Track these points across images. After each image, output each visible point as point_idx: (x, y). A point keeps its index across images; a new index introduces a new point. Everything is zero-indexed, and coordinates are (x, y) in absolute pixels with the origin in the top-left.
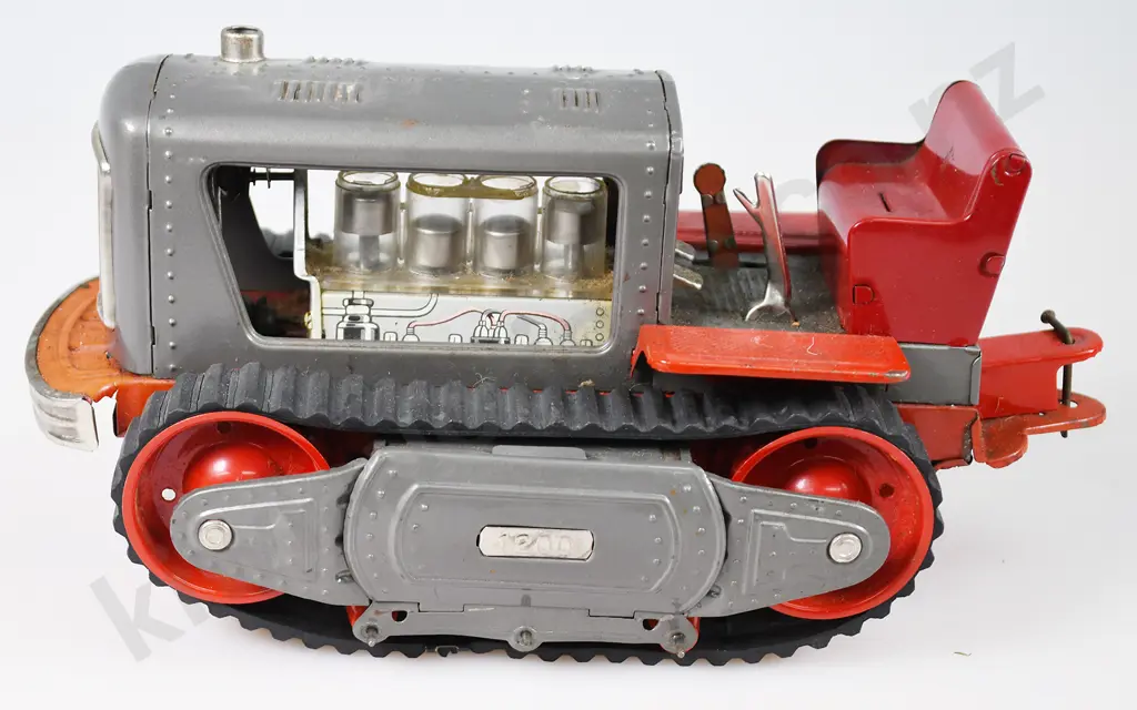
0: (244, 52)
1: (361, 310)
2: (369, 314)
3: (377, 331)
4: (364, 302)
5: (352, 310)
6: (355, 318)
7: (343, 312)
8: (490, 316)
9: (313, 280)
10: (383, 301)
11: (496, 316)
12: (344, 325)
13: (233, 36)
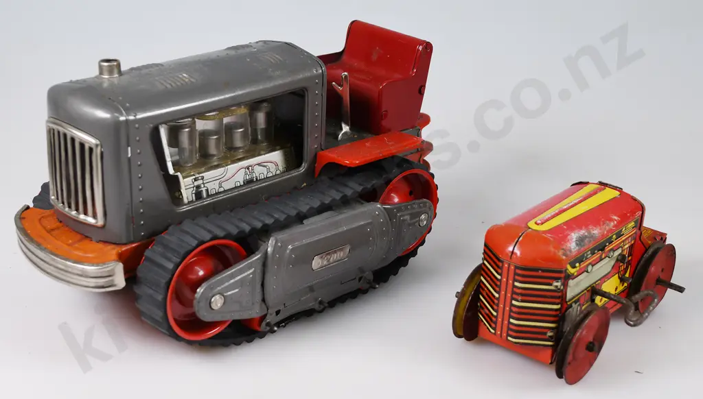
0: (111, 72)
1: (200, 182)
2: (203, 183)
3: (207, 190)
4: (200, 178)
5: (196, 183)
6: (198, 187)
7: (193, 186)
8: (248, 169)
9: (179, 174)
10: (208, 175)
11: (250, 168)
12: (194, 192)
13: (106, 64)
